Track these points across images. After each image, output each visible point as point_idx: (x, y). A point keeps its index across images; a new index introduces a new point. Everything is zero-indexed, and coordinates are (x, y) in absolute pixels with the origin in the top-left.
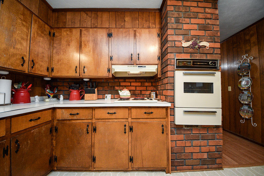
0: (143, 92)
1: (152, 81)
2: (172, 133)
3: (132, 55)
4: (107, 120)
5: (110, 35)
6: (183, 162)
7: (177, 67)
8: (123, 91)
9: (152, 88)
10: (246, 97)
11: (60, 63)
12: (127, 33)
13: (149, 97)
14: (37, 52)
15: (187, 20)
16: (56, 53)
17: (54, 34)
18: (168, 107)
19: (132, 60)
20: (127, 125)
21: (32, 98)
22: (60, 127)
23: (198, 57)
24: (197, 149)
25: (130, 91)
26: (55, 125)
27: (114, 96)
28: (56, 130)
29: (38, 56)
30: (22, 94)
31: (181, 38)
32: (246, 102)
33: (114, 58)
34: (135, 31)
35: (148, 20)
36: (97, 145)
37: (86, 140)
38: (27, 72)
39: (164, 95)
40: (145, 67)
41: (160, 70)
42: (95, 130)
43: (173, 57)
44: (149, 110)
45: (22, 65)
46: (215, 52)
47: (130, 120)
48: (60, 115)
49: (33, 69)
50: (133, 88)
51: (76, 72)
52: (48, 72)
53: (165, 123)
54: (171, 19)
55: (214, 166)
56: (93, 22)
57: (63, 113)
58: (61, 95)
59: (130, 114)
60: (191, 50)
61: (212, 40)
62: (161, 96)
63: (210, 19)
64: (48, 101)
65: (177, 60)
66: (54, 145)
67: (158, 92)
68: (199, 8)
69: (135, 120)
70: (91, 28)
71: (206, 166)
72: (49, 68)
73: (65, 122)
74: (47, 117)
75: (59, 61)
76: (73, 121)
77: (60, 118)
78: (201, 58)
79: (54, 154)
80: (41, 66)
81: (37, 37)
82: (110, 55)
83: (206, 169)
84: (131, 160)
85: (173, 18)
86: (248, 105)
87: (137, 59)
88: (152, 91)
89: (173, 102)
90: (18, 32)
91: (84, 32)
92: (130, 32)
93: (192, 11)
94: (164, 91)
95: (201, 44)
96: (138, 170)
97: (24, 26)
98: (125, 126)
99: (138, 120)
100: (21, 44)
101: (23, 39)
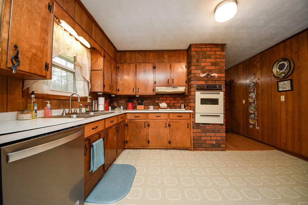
0: (176, 104)
1: (182, 96)
2: (193, 128)
3: (168, 80)
4: (155, 120)
5: (154, 68)
6: (200, 145)
7: (197, 89)
8: (162, 104)
9: (182, 102)
10: (253, 108)
11: (123, 86)
12: (166, 66)
13: (180, 108)
15: (204, 60)
16: (121, 79)
17: (119, 68)
18: (191, 113)
19: (168, 83)
20: (167, 123)
22: (129, 124)
23: (210, 83)
24: (209, 138)
25: (166, 103)
26: (126, 122)
27: (155, 107)
28: (127, 125)
29: (114, 82)
31: (199, 71)
32: (253, 112)
33: (157, 82)
34: (171, 64)
35: (179, 57)
36: (150, 134)
37: (144, 131)
38: (111, 93)
39: (190, 106)
40: (177, 88)
41: (187, 89)
42: (149, 125)
43: (194, 83)
44: (180, 115)
45: (110, 89)
46: (221, 80)
47: (169, 120)
48: (129, 117)
49: (113, 91)
50: (168, 102)
51: (133, 92)
52: (117, 92)
53: (189, 122)
54: (193, 60)
55: (220, 149)
56: (143, 59)
57: (131, 116)
59: (169, 116)
60: (205, 79)
61: (219, 72)
62: (188, 107)
63: (219, 58)
64: (117, 110)
65: (197, 85)
66: (126, 134)
67: (186, 104)
68: (212, 52)
69: (172, 120)
70: (142, 63)
71: (215, 149)
73: (132, 121)
75: (122, 84)
76: (136, 120)
77: (129, 119)
78: (212, 84)
79: (126, 139)
82: (154, 80)
83: (215, 150)
84: (170, 142)
85: (194, 59)
86: (254, 114)
87: (172, 83)
88: (182, 103)
89: (194, 110)
90: (109, 72)
91: (138, 66)
92: (168, 65)
93: (207, 54)
94: (189, 104)
95: (212, 75)
96: (173, 149)
97: (110, 67)
98: (166, 123)
99: (173, 120)
100: (110, 78)
101: (110, 75)
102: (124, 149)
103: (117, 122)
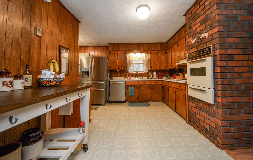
2: (189, 100)
4: (171, 87)
6: (195, 122)
7: (189, 59)
15: (194, 23)
17: (167, 52)
22: (164, 87)
23: (201, 47)
24: (202, 118)
29: (161, 63)
30: (160, 76)
31: (191, 38)
33: (179, 57)
36: (169, 97)
38: (158, 69)
42: (169, 90)
44: (180, 85)
45: (157, 67)
46: (214, 38)
49: (160, 68)
53: (185, 93)
55: (214, 141)
59: (175, 85)
60: (196, 44)
61: (210, 28)
63: (209, 9)
65: (189, 54)
68: (201, 7)
69: (176, 89)
71: (208, 136)
72: (166, 66)
74: (161, 83)
81: (161, 57)
85: (187, 28)
90: (155, 59)
93: (197, 13)
95: (202, 36)
97: (157, 56)
98: (174, 91)
100: (156, 62)
101: (157, 60)
102: (163, 102)
103: (150, 84)
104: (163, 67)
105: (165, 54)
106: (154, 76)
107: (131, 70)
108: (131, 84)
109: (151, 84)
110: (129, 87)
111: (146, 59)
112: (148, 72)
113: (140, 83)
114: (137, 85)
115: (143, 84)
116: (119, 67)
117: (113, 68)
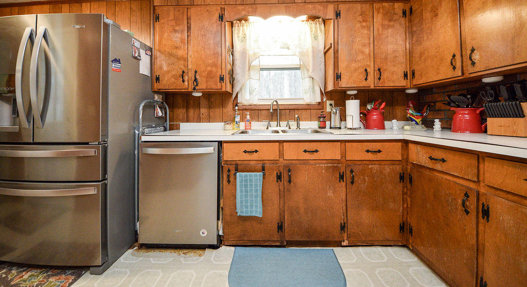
11: (423, 58)
14: (384, 55)
16: (417, 41)
17: (411, 10)
21: (387, 123)
22: (415, 176)
26: (409, 170)
28: (411, 179)
29: (386, 59)
30: (375, 117)
38: (372, 87)
42: (486, 213)
45: (366, 79)
48: (419, 157)
49: (381, 81)
51: (454, 68)
52: (407, 79)
57: (417, 154)
58: (435, 120)
64: (409, 129)
66: (409, 205)
72: (408, 73)
73: (423, 170)
74: (396, 153)
75: (421, 54)
76: (437, 174)
77: (414, 161)
79: (410, 219)
80: (393, 73)
81: (382, 32)
90: (357, 40)
97: (364, 28)
100: (363, 52)
101: (364, 45)
102: (403, 246)
103: (339, 157)
104: (394, 79)
105: (403, 20)
106: (349, 119)
107: (251, 93)
108: (247, 157)
109: (344, 154)
110: (237, 170)
111: (313, 47)
112: (322, 99)
113: (291, 154)
114: (275, 162)
115: (307, 156)
116: (196, 79)
117: (169, 82)
